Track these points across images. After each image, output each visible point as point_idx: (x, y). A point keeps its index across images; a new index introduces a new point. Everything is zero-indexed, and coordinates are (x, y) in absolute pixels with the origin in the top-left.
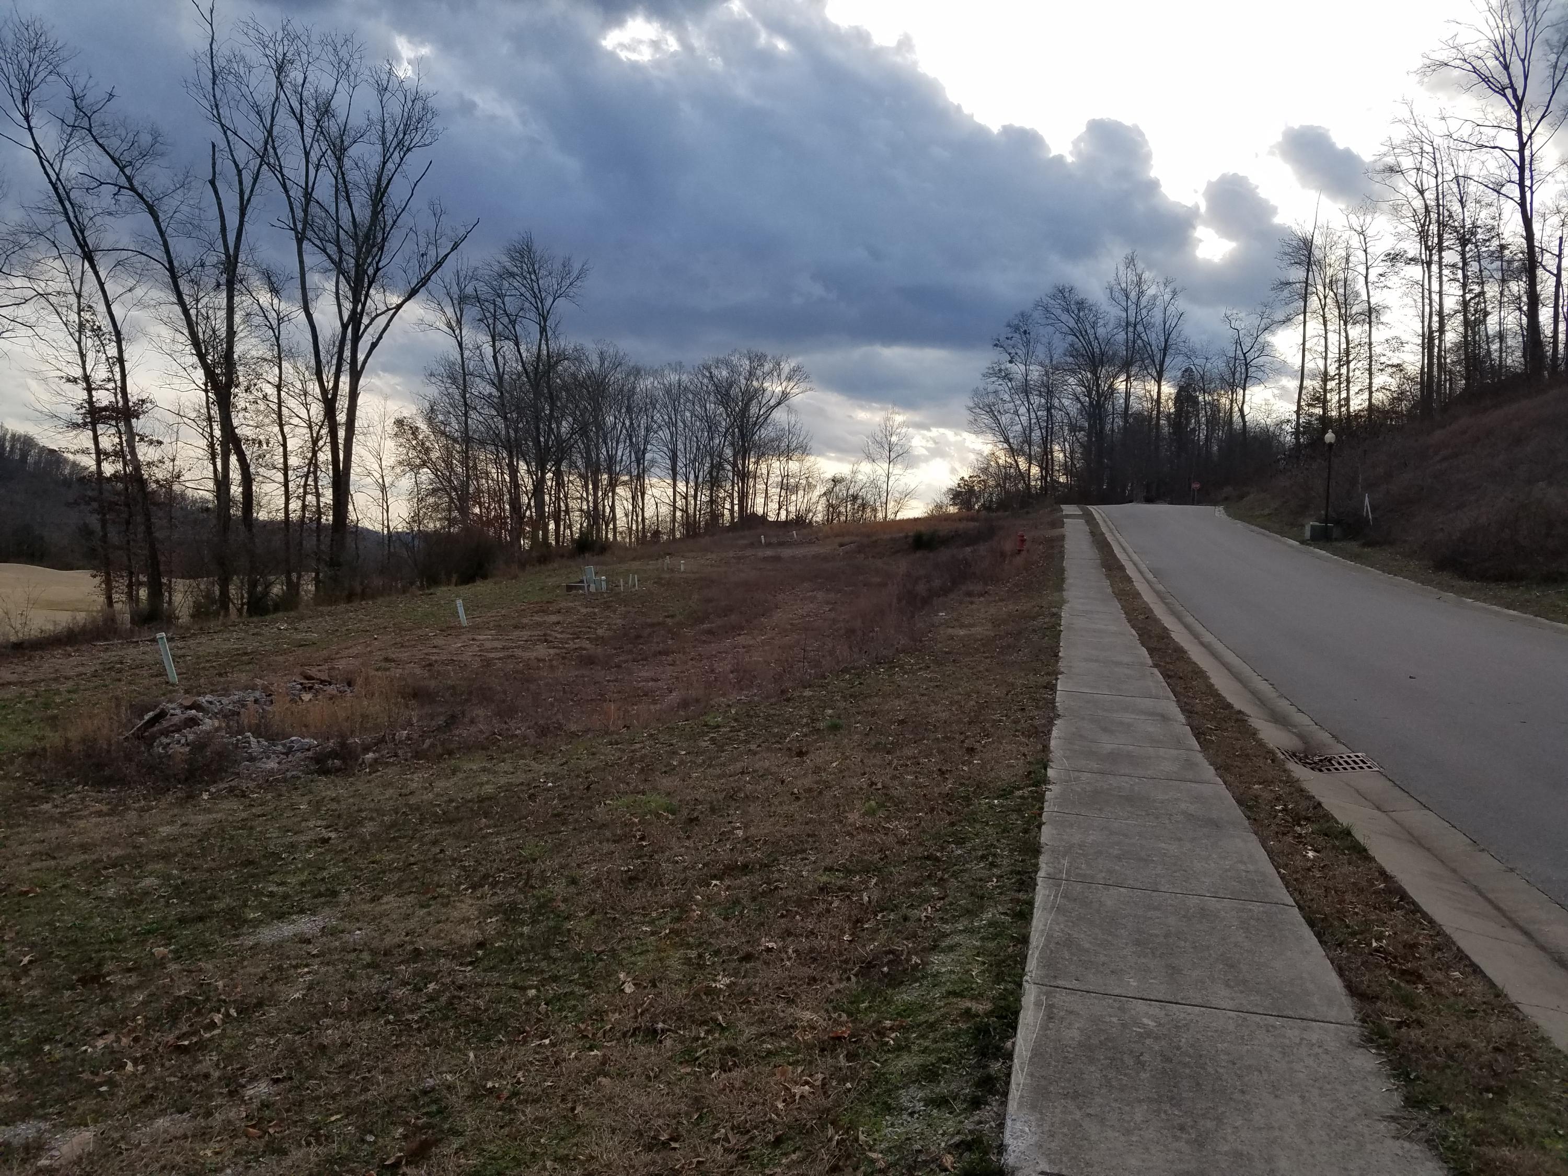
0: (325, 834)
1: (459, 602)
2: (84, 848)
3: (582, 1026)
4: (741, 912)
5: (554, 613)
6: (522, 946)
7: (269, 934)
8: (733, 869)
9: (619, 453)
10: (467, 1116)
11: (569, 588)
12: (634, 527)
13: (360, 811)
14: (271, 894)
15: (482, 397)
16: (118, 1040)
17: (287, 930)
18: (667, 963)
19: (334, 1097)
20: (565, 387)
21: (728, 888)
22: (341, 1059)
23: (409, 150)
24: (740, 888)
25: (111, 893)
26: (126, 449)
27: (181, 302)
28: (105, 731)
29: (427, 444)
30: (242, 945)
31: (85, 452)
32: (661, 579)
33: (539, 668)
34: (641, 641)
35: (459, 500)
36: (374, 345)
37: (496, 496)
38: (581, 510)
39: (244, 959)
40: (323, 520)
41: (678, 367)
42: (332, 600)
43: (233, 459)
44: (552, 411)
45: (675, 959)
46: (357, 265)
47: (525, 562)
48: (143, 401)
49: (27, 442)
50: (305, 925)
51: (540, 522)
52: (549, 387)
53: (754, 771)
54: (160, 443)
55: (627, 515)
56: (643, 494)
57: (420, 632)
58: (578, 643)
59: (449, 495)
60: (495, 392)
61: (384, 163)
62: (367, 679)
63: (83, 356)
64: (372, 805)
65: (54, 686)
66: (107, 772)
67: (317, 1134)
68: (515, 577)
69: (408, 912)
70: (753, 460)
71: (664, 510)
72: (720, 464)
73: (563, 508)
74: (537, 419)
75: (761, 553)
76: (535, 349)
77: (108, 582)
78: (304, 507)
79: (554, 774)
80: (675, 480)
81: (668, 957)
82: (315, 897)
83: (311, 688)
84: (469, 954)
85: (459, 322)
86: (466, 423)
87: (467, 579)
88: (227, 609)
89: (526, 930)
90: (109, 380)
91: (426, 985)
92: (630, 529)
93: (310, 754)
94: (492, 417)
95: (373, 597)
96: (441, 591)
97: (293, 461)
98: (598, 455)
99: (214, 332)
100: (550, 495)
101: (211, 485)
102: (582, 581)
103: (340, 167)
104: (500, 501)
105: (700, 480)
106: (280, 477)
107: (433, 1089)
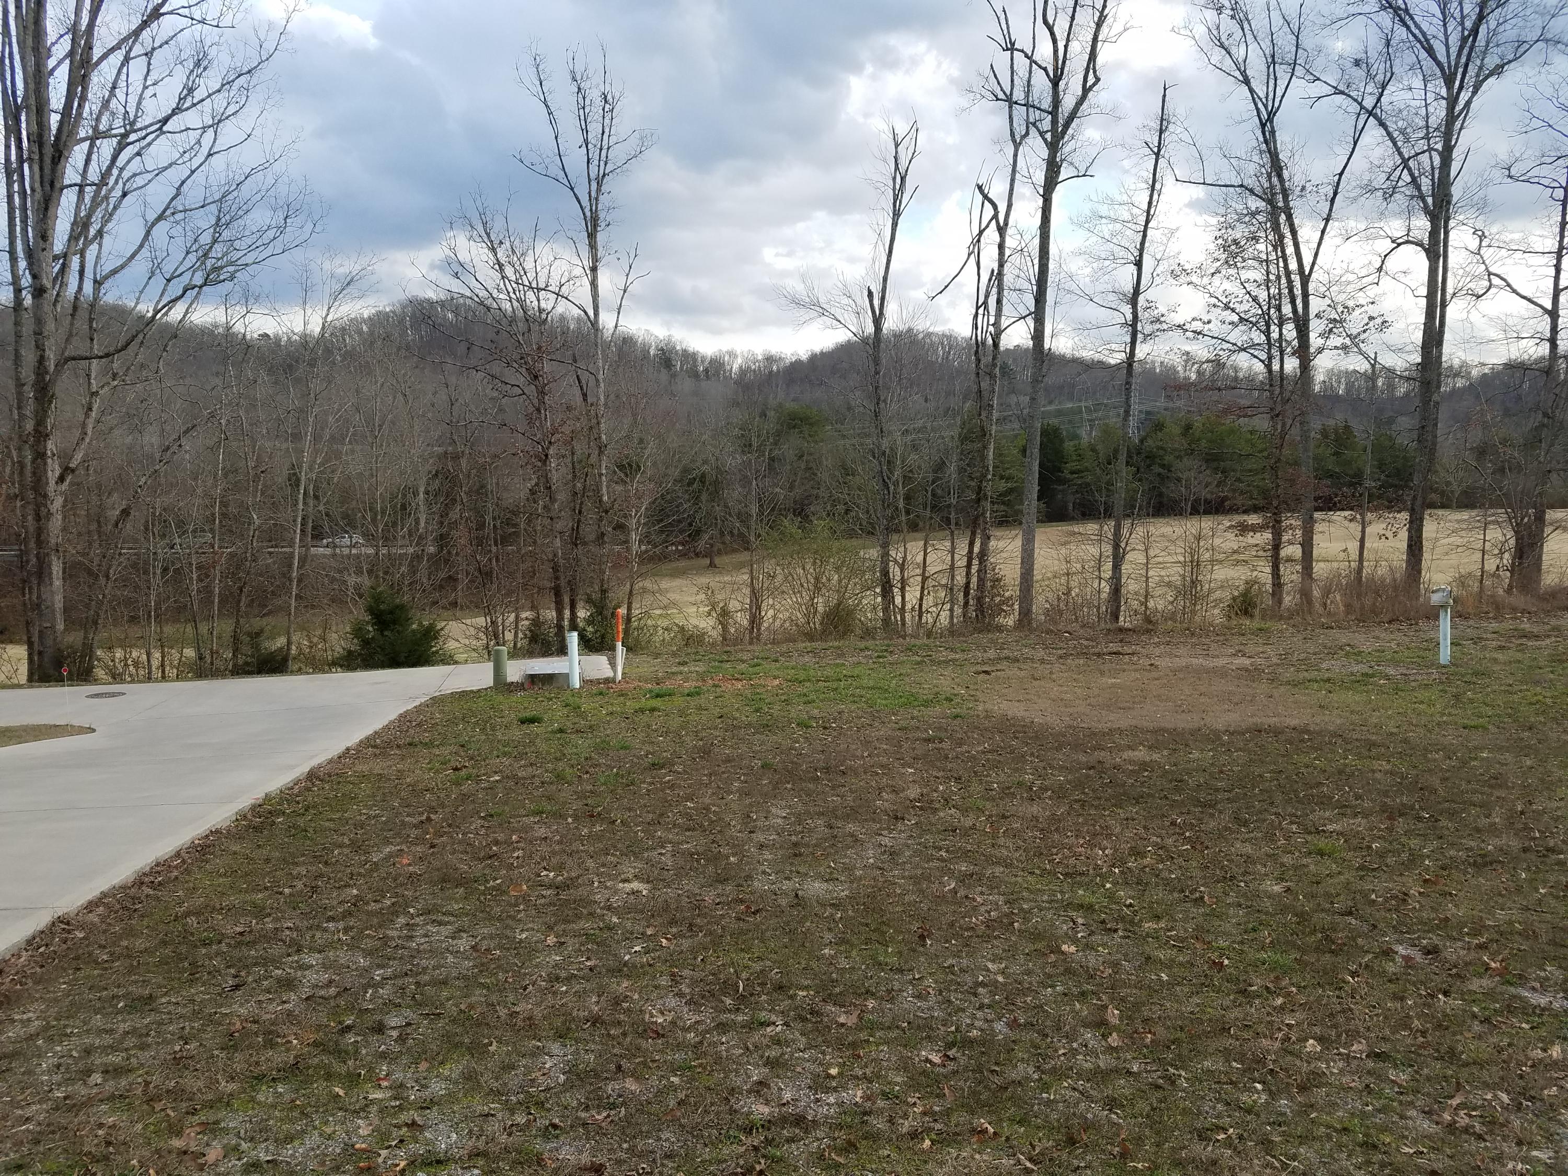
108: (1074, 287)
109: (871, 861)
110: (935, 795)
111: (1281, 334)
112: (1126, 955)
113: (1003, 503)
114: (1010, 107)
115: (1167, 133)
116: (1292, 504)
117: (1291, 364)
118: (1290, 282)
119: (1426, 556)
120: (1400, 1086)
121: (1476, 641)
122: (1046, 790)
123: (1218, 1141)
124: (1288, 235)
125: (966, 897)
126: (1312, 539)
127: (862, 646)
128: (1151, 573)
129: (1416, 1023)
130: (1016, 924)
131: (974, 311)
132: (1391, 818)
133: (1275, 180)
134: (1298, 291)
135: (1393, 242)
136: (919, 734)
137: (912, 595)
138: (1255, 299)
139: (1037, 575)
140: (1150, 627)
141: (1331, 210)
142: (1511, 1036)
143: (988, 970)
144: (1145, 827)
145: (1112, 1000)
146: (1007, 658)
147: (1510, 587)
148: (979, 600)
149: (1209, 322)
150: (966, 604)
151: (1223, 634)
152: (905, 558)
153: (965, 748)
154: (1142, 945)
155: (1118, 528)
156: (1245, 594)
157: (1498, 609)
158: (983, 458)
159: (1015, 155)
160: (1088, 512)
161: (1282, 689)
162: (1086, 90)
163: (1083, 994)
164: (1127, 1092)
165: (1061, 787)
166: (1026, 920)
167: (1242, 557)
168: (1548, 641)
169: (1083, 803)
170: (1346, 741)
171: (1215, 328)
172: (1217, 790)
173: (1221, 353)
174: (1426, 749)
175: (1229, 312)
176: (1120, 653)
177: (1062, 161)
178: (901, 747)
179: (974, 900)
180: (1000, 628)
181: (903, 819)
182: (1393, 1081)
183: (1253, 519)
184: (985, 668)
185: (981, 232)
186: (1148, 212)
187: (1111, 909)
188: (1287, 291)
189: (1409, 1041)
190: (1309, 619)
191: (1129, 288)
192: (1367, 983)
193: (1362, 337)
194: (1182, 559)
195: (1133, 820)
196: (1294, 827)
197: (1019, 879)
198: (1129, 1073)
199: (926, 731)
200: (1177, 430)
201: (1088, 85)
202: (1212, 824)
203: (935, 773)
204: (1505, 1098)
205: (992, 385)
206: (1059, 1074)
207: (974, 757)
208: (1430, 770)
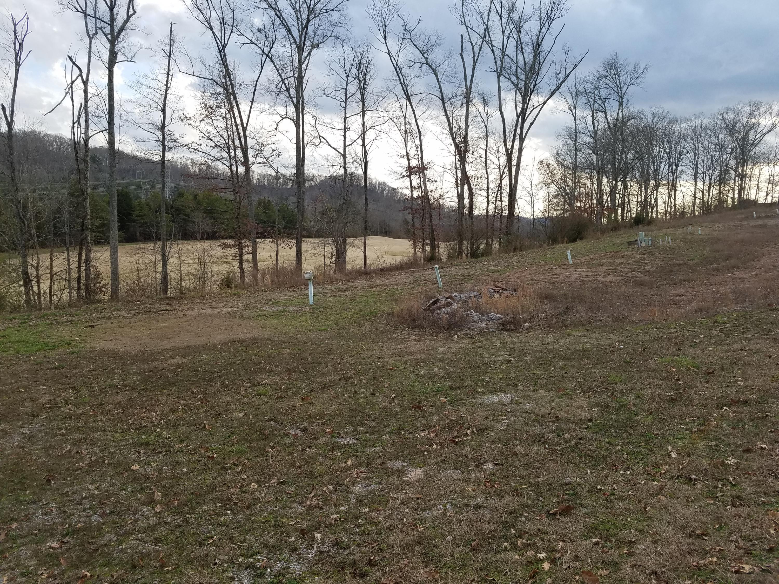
0: (509, 358)
1: (568, 252)
2: (411, 353)
3: (648, 469)
4: (743, 426)
5: (620, 258)
6: (612, 425)
7: (488, 399)
8: (737, 402)
9: (662, 168)
10: (588, 500)
11: (629, 244)
12: (669, 210)
13: (524, 349)
14: (487, 382)
15: (585, 144)
16: (429, 434)
17: (495, 399)
18: (697, 446)
19: (523, 477)
20: (631, 134)
21: (734, 412)
22: (525, 461)
23: (553, 20)
24: (743, 413)
25: (422, 373)
26: (423, 185)
27: (446, 115)
28: (416, 306)
29: (554, 172)
30: (476, 402)
31: (406, 188)
32: (686, 238)
33: (611, 287)
34: (673, 273)
35: (569, 199)
36: (531, 124)
37: (589, 196)
38: (637, 201)
39: (478, 408)
40: (503, 214)
41: (701, 115)
42: (506, 252)
43: (466, 187)
44: (623, 148)
45: (701, 445)
46: (526, 84)
47: (604, 230)
48: (429, 163)
49: (384, 185)
50: (503, 397)
51: (613, 209)
52: (622, 135)
53: (750, 350)
54: (436, 181)
55: (664, 203)
56: (675, 191)
57: (548, 267)
58: (634, 274)
59: (564, 197)
60: (593, 141)
61: (541, 30)
62: (523, 288)
63: (406, 144)
64: (529, 347)
65: (396, 287)
66: (417, 323)
67: (516, 492)
68: (598, 239)
69: (552, 399)
70: (749, 167)
71: (689, 199)
72: (726, 170)
73: (627, 200)
74: (615, 152)
75: (753, 223)
76: (615, 114)
77: (414, 244)
78: (496, 207)
79: (623, 341)
80: (696, 182)
81: (697, 443)
82: (507, 386)
83: (498, 292)
84: (584, 423)
85: (575, 106)
86: (576, 158)
87: (573, 240)
88: (462, 255)
89: (613, 417)
90: (416, 155)
91: (563, 434)
92: (666, 211)
93: (500, 321)
94: (590, 154)
95: (526, 250)
96: (559, 247)
97: (491, 186)
98: (648, 170)
99: (459, 127)
100: (620, 194)
101: (456, 199)
102: (637, 240)
103: (519, 36)
104: (592, 199)
105: (713, 181)
106: (485, 194)
107: (570, 484)
108: (129, 119)
109: (16, 444)
110: (59, 399)
111: (235, 154)
112: (166, 464)
113: (99, 232)
114: (85, 17)
115: (174, 47)
116: (247, 235)
117: (241, 169)
118: (238, 129)
119: (303, 258)
120: (290, 494)
121: (323, 293)
122: (126, 386)
123: (209, 544)
124: (235, 107)
125: (77, 453)
126: (256, 251)
127: (11, 317)
128: (182, 269)
129: (298, 464)
130: (106, 461)
131: (72, 125)
132: (290, 374)
133: (227, 79)
134: (242, 134)
135: (281, 117)
136: (49, 366)
137: (45, 285)
138: (222, 136)
139: (121, 271)
140: (182, 296)
141: (253, 97)
142: (334, 459)
143: (89, 489)
144: (178, 397)
145: (157, 488)
146: (104, 317)
147: (335, 271)
148: (87, 286)
149: (201, 145)
150: (79, 289)
151: (218, 297)
152: (38, 264)
153: (78, 370)
154: (174, 457)
155: (164, 246)
156: (228, 278)
157: (331, 280)
158: (84, 207)
159: (90, 44)
160: (147, 238)
161: (245, 321)
162: (129, 17)
163: (142, 489)
164: (164, 533)
165: (134, 383)
166: (112, 457)
167: (225, 260)
168: (349, 292)
169: (146, 390)
170: (272, 342)
171: (204, 148)
172: (214, 373)
173: (208, 161)
174: (304, 341)
175: (209, 141)
176: (167, 310)
177: (118, 51)
178: (37, 374)
179: (82, 453)
180: (100, 301)
181: (38, 416)
182: (288, 493)
183: (230, 242)
184: (91, 324)
185: (73, 82)
186: (167, 85)
187: (159, 442)
188: (236, 134)
189: (294, 472)
190: (256, 288)
191: (159, 123)
192: (278, 450)
193: (271, 159)
194: (197, 261)
195: (172, 394)
196: (249, 384)
197: (109, 437)
198: (166, 523)
199: (54, 363)
200: (191, 197)
201: (130, 14)
202: (211, 389)
203: (59, 387)
204: (331, 487)
205: (86, 167)
206: (127, 534)
207: (84, 375)
208: (306, 350)
